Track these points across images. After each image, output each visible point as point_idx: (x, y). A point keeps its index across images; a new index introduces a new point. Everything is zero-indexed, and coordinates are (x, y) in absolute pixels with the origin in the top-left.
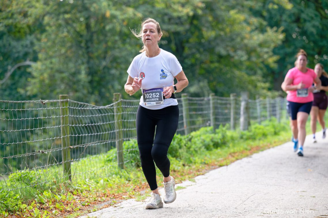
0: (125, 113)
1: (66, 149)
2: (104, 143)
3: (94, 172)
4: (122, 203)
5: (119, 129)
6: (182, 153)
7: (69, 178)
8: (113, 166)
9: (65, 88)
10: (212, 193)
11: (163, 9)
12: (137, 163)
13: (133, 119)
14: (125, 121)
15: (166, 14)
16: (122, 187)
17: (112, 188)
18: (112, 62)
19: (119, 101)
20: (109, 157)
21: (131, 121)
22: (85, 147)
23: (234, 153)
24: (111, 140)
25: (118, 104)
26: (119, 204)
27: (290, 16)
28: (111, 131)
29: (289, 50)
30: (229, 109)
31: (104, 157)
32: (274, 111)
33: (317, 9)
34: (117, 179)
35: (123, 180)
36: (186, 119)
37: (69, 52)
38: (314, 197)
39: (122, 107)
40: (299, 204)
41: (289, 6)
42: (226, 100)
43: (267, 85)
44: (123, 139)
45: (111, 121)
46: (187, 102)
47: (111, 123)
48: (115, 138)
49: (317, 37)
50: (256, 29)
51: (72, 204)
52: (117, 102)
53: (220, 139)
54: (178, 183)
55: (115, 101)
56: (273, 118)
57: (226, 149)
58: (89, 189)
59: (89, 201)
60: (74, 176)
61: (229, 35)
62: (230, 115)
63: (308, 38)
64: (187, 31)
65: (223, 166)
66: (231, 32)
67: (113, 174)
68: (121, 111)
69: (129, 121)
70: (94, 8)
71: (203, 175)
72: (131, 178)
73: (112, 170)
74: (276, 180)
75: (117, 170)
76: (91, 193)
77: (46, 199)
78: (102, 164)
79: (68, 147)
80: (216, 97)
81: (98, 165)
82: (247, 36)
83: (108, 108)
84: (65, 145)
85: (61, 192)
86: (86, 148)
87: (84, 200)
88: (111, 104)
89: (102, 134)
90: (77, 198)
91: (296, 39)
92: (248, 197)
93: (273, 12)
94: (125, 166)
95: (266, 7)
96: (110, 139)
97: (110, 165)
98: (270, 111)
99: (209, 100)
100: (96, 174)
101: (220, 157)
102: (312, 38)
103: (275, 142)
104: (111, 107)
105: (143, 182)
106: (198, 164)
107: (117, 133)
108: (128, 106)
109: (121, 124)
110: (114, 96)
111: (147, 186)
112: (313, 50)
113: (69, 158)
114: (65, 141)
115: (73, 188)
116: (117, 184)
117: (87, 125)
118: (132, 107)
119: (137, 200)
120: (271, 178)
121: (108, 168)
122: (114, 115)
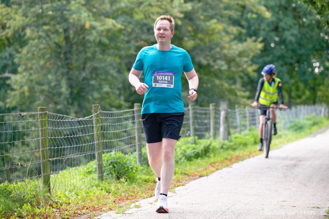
0: (104, 125)
1: (46, 161)
2: (84, 155)
3: (73, 184)
4: (102, 215)
5: (99, 140)
7: (48, 191)
8: (92, 178)
9: (45, 99)
11: (142, 19)
12: (117, 175)
13: (113, 131)
14: (105, 132)
15: (145, 25)
16: (102, 199)
17: (92, 201)
18: (91, 73)
19: (98, 113)
20: (88, 169)
21: (110, 132)
22: (65, 159)
23: (214, 163)
24: (90, 152)
25: (97, 116)
27: (268, 25)
28: (91, 142)
29: (267, 59)
30: (209, 118)
31: (84, 169)
32: (253, 120)
33: (295, 18)
34: (97, 191)
35: (104, 192)
37: (48, 64)
38: (294, 207)
39: (101, 119)
41: (268, 15)
42: (206, 110)
43: (247, 94)
44: (103, 150)
45: (91, 133)
47: (90, 134)
48: (94, 150)
49: (296, 46)
50: (235, 39)
51: (52, 217)
52: (96, 114)
55: (94, 113)
56: (253, 127)
57: (206, 159)
58: (68, 202)
59: (68, 214)
60: (54, 188)
61: (208, 44)
62: (210, 125)
63: (286, 46)
65: (204, 176)
66: (210, 41)
67: (92, 187)
68: (100, 123)
69: (108, 132)
70: (74, 19)
71: (183, 185)
72: (111, 190)
73: (92, 182)
74: (256, 190)
75: (97, 182)
76: (70, 206)
77: (25, 212)
78: (82, 176)
80: (196, 107)
81: (78, 177)
82: (227, 46)
83: (87, 119)
84: (44, 158)
85: (41, 205)
86: (66, 160)
87: (63, 212)
88: (90, 115)
89: (81, 146)
90: (56, 211)
91: (273, 49)
92: (228, 208)
93: (252, 21)
94: (104, 178)
95: (245, 16)
96: (89, 151)
97: (90, 177)
98: (249, 120)
99: (189, 110)
100: (76, 187)
101: (201, 167)
102: (290, 47)
103: (255, 152)
104: (90, 119)
105: (123, 194)
106: (178, 174)
107: (97, 144)
108: (108, 118)
109: (101, 136)
110: (93, 108)
111: (127, 198)
112: (292, 58)
113: (48, 170)
114: (44, 154)
115: (52, 201)
116: (97, 196)
117: (66, 137)
118: (112, 118)
119: (117, 212)
120: (252, 187)
121: (88, 180)
122: (93, 126)
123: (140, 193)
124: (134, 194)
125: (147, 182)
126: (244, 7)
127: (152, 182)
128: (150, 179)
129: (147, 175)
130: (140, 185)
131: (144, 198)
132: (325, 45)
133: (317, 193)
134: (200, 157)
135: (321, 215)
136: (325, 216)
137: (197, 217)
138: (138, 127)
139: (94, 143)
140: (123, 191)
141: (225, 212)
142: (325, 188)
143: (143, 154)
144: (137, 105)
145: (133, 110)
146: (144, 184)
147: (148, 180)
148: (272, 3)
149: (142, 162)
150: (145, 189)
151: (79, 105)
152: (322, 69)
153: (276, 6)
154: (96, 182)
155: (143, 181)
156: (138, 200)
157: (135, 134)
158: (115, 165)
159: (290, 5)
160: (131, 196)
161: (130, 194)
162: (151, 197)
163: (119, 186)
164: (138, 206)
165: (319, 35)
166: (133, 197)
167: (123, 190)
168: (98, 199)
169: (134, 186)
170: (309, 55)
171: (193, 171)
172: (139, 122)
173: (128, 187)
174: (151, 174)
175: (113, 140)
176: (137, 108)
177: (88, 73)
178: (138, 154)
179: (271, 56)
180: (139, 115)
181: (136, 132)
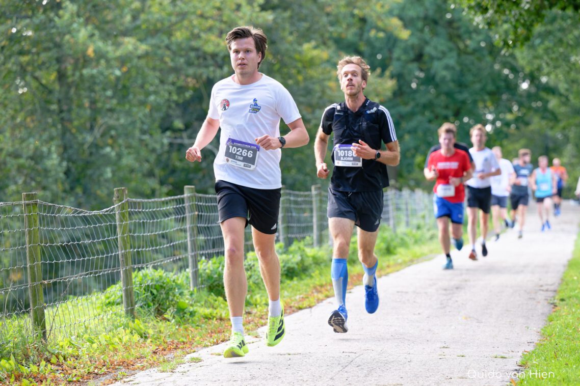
1: (37, 285)
2: (101, 274)
3: (84, 324)
4: (136, 375)
5: (125, 249)
7: (42, 335)
8: (115, 314)
10: (289, 354)
12: (157, 308)
13: (149, 232)
14: (136, 235)
16: (134, 349)
17: (116, 350)
20: (108, 298)
21: (145, 234)
22: (69, 281)
23: (322, 286)
24: (111, 269)
25: (122, 207)
26: (131, 378)
27: (405, 51)
28: (112, 253)
29: (405, 109)
30: (311, 210)
31: (101, 298)
33: (451, 38)
35: (136, 337)
38: (462, 356)
39: (129, 212)
40: (439, 368)
41: (405, 34)
42: (306, 196)
44: (132, 266)
45: (112, 236)
47: (111, 239)
48: (119, 266)
49: (452, 85)
51: (49, 380)
52: (120, 203)
53: (297, 264)
55: (117, 201)
57: (307, 281)
58: (77, 354)
59: (79, 374)
60: (53, 331)
61: (302, 85)
62: (312, 222)
63: (437, 86)
65: (306, 308)
66: (305, 79)
67: (117, 327)
68: (128, 219)
69: (141, 235)
70: (68, 42)
72: (148, 333)
73: (116, 321)
75: (124, 320)
76: (81, 361)
77: (4, 372)
78: (99, 311)
79: (40, 282)
80: (288, 191)
81: (91, 311)
83: (106, 213)
84: (34, 280)
85: (30, 360)
86: (71, 283)
87: (69, 372)
88: (110, 207)
89: (92, 259)
90: (57, 370)
91: (415, 91)
92: (351, 360)
93: (378, 44)
94: (136, 313)
95: (365, 36)
96: (110, 267)
97: (111, 312)
100: (89, 328)
101: (298, 293)
102: (444, 88)
103: (388, 266)
104: (110, 212)
105: (169, 340)
106: (260, 306)
107: (122, 255)
108: (140, 210)
109: (129, 241)
110: (115, 193)
111: (177, 346)
112: (447, 107)
113: (41, 301)
114: (34, 273)
115: (49, 352)
116: (125, 344)
117: (71, 243)
118: (147, 210)
119: (162, 370)
120: (388, 326)
121: (109, 317)
122: (116, 225)
123: (198, 338)
124: (189, 339)
125: (209, 319)
126: (363, 20)
127: (216, 319)
128: (214, 315)
129: (208, 307)
130: (197, 324)
131: (206, 346)
132: (502, 84)
133: (500, 333)
134: (296, 276)
135: (510, 369)
137: (299, 375)
138: (192, 225)
139: (117, 253)
140: (169, 335)
141: (346, 366)
142: (513, 325)
143: (201, 271)
144: (188, 188)
145: (182, 196)
146: (203, 324)
147: (210, 316)
148: (412, 13)
149: (200, 285)
150: (205, 331)
151: (85, 191)
152: (498, 124)
153: (418, 18)
154: (121, 320)
155: (202, 318)
156: (195, 349)
157: (186, 238)
158: (155, 292)
159: (442, 17)
160: (182, 343)
161: (180, 340)
162: (217, 344)
163: (162, 325)
164: (197, 359)
165: (492, 67)
166: (185, 345)
167: (169, 333)
168: (127, 348)
169: (187, 326)
170: (475, 102)
171: (285, 299)
172: (192, 217)
173: (177, 327)
174: (215, 306)
175: (149, 248)
176: (189, 193)
177: (98, 136)
178: (191, 271)
179: (412, 104)
180: (193, 205)
181: (188, 234)
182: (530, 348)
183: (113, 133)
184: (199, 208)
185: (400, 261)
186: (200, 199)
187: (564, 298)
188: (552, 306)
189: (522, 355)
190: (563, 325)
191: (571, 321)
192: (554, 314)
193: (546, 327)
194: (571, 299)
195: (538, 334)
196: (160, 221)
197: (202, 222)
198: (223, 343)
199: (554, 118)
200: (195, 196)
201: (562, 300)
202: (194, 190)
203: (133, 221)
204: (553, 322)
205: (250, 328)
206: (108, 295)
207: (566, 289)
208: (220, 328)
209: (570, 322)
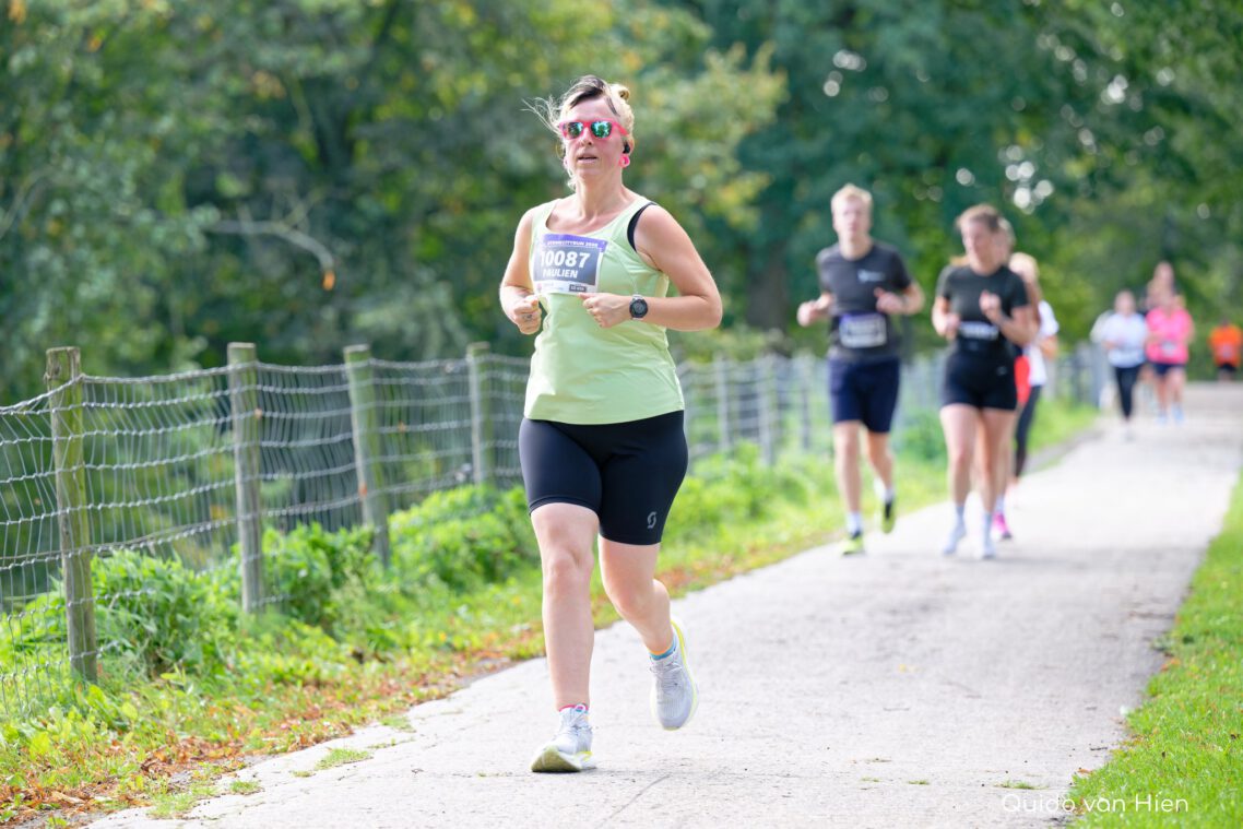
0: (98, 434)
2: (10, 567)
5: (73, 505)
6: (349, 602)
8: (49, 671)
10: (483, 776)
13: (134, 461)
14: (101, 467)
16: (91, 758)
17: (45, 764)
19: (70, 383)
20: (27, 630)
21: (124, 467)
24: (38, 554)
25: (67, 396)
28: (39, 513)
29: (808, 149)
31: (9, 629)
32: (747, 414)
34: (66, 727)
36: (366, 455)
38: (922, 783)
39: (84, 408)
40: (860, 814)
44: (91, 547)
45: (40, 471)
46: (370, 381)
47: (37, 477)
48: (56, 547)
49: (929, 89)
50: (667, 58)
52: (61, 387)
54: (336, 737)
55: (54, 383)
56: (748, 445)
61: (545, 86)
63: (889, 91)
64: (364, 71)
65: (532, 657)
66: (554, 72)
67: (48, 704)
68: (82, 427)
69: (115, 467)
71: (441, 697)
72: (128, 718)
73: (47, 687)
74: (758, 714)
80: (496, 358)
83: (25, 413)
88: (37, 396)
91: (834, 102)
92: (637, 790)
94: (100, 666)
96: (33, 550)
97: (35, 665)
98: (730, 416)
99: (465, 371)
101: (519, 617)
102: (906, 94)
104: (36, 409)
105: (182, 737)
106: (420, 650)
107: (66, 520)
108: (113, 405)
109: (83, 484)
110: (49, 361)
111: (201, 753)
112: (914, 144)
116: (68, 745)
118: (131, 406)
119: (158, 813)
120: (739, 704)
121: (30, 676)
122: (51, 442)
123: (256, 731)
124: (232, 734)
125: (287, 683)
127: (306, 684)
128: (301, 672)
129: (286, 654)
130: (257, 695)
131: (274, 753)
132: (1055, 87)
133: (1023, 725)
135: (1038, 817)
136: (1052, 823)
138: (246, 444)
139: (53, 514)
140: (182, 724)
141: (624, 807)
142: (1057, 703)
143: (268, 561)
144: (239, 349)
145: (222, 370)
146: (270, 695)
147: (288, 677)
150: (276, 715)
152: (1045, 189)
154: (61, 684)
155: (270, 681)
156: (248, 760)
157: (231, 475)
160: (216, 745)
161: (212, 737)
162: (303, 748)
163: (164, 700)
164: (248, 786)
165: (1030, 41)
166: (222, 752)
167: (183, 719)
168: (73, 757)
169: (229, 700)
170: (987, 131)
171: (484, 634)
172: (248, 423)
173: (202, 703)
174: (304, 651)
175: (136, 501)
176: (242, 361)
177: (25, 213)
178: (244, 561)
179: (826, 136)
180: (249, 392)
181: (237, 466)
182: (1096, 763)
183: (58, 207)
184: (266, 401)
185: (784, 537)
186: (268, 378)
187: (1191, 635)
188: (1161, 655)
189: (1072, 781)
190: (1182, 705)
191: (1204, 695)
192: (1163, 676)
193: (1139, 711)
194: (1209, 638)
195: (1120, 727)
196: (164, 433)
197: (273, 437)
198: (319, 745)
199: (1189, 175)
200: (256, 372)
201: (1187, 640)
202: (253, 354)
203: (95, 433)
204: (1160, 696)
205: (389, 708)
206: (27, 620)
207: (1197, 612)
208: (316, 705)
209: (1201, 697)
